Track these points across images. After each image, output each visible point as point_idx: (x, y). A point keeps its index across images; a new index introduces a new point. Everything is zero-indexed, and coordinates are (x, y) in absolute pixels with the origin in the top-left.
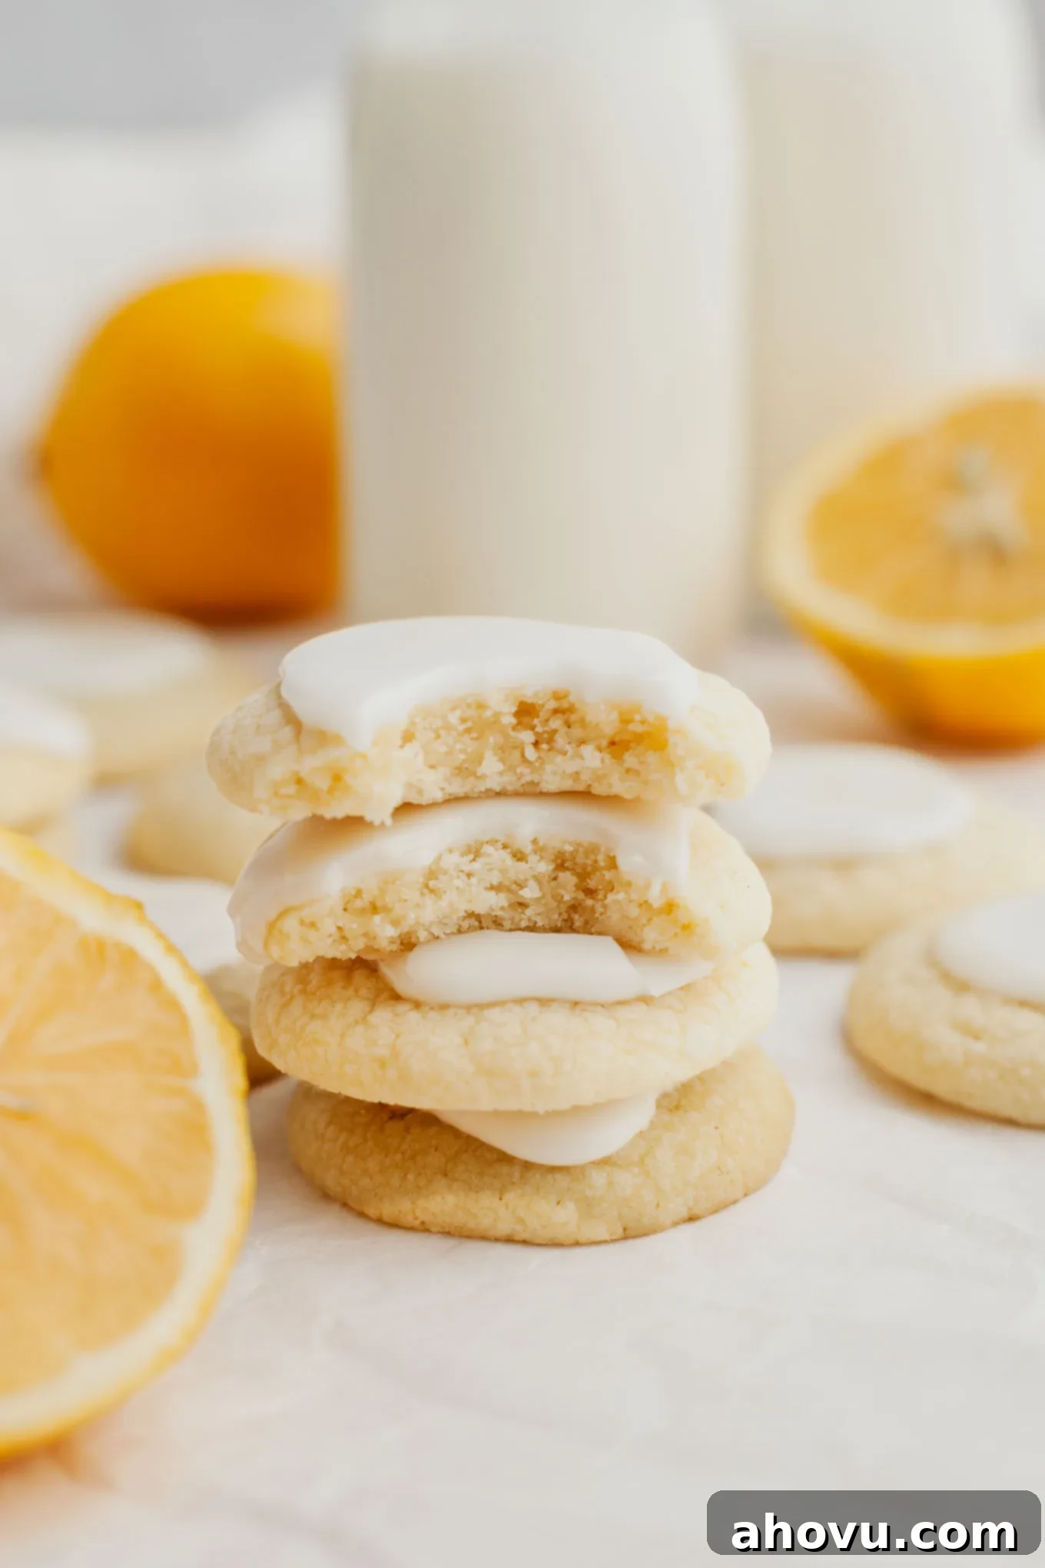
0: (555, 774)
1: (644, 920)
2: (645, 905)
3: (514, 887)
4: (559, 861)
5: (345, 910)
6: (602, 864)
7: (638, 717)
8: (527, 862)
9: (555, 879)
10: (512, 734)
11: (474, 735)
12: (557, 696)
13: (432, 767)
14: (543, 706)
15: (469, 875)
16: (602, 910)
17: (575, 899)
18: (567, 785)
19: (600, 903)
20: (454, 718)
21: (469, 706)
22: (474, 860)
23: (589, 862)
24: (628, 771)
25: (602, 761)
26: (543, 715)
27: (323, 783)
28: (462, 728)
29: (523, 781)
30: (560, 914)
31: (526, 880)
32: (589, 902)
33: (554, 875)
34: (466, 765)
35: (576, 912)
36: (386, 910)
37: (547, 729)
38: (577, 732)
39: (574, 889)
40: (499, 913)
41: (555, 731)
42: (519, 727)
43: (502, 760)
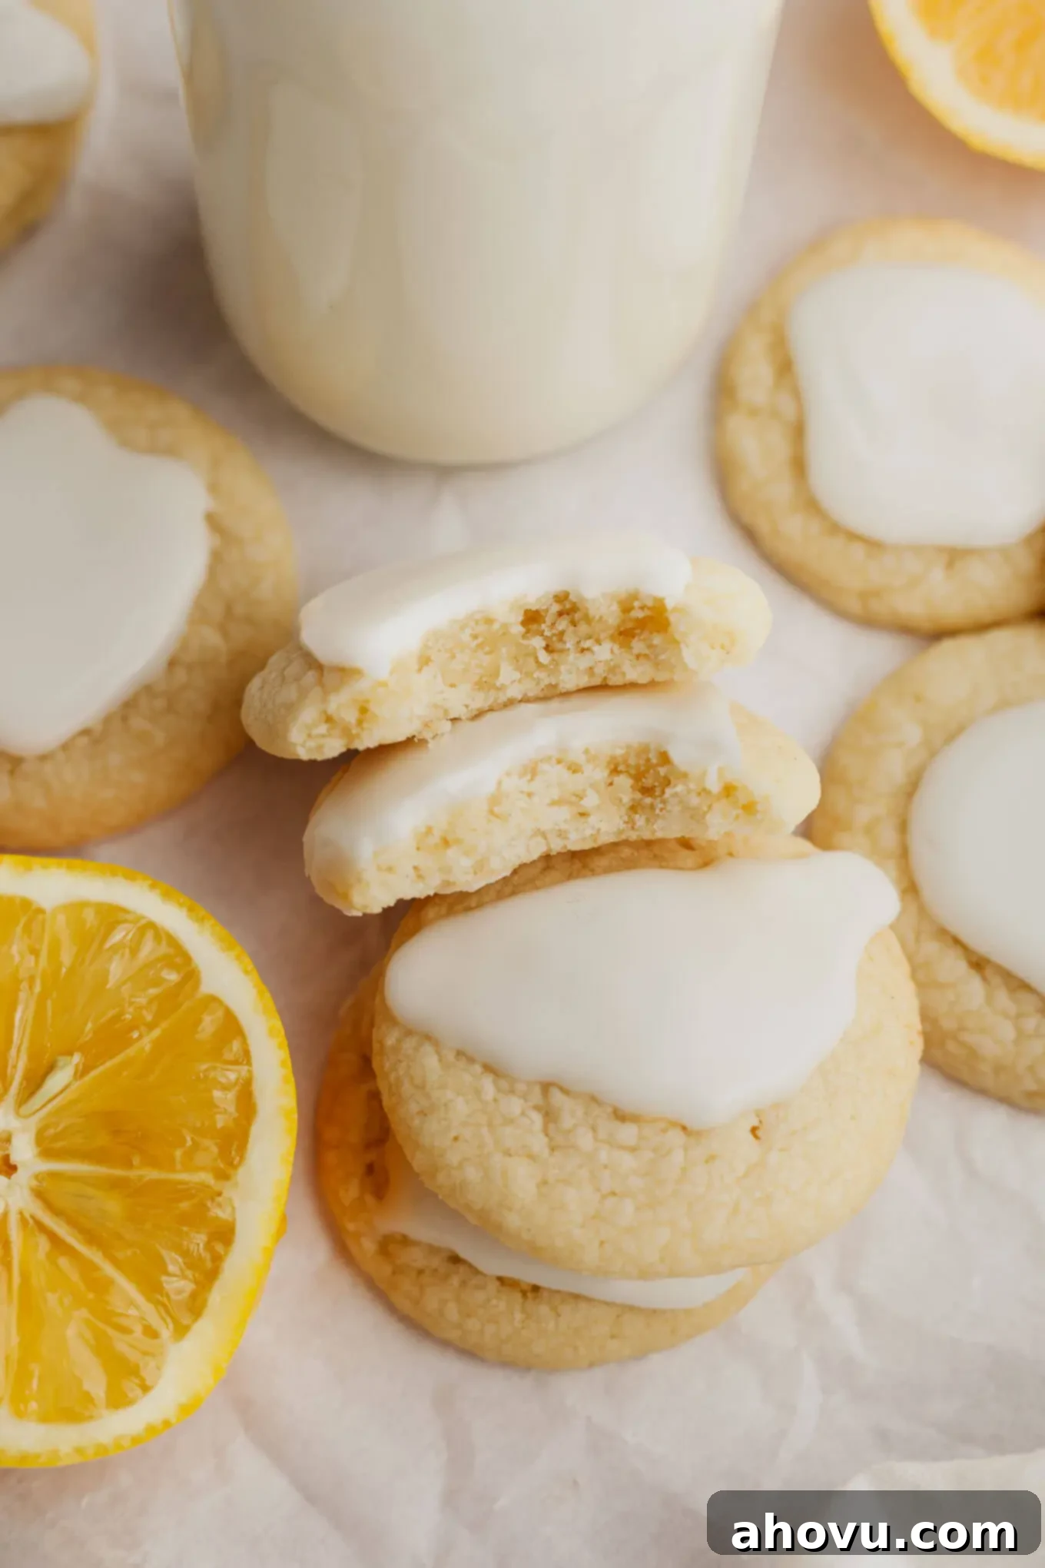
0: (572, 672)
1: (705, 809)
2: (704, 792)
3: (574, 799)
4: (612, 767)
5: (418, 849)
6: (654, 761)
7: (636, 604)
8: (582, 773)
9: (611, 784)
10: (525, 642)
11: (487, 649)
12: (561, 598)
13: (452, 686)
14: (547, 610)
15: (530, 795)
16: (661, 806)
17: (633, 800)
18: (584, 681)
19: (658, 800)
20: (466, 636)
21: (477, 622)
22: (532, 779)
23: (642, 762)
24: (638, 657)
25: (612, 651)
26: (549, 620)
27: (350, 716)
28: (474, 644)
29: (542, 685)
30: (621, 817)
31: (584, 791)
32: (648, 800)
33: (609, 781)
34: (484, 679)
35: (636, 813)
36: (458, 841)
37: (554, 631)
38: (583, 628)
39: (630, 790)
40: (564, 826)
41: (562, 634)
42: (528, 635)
43: (519, 669)
